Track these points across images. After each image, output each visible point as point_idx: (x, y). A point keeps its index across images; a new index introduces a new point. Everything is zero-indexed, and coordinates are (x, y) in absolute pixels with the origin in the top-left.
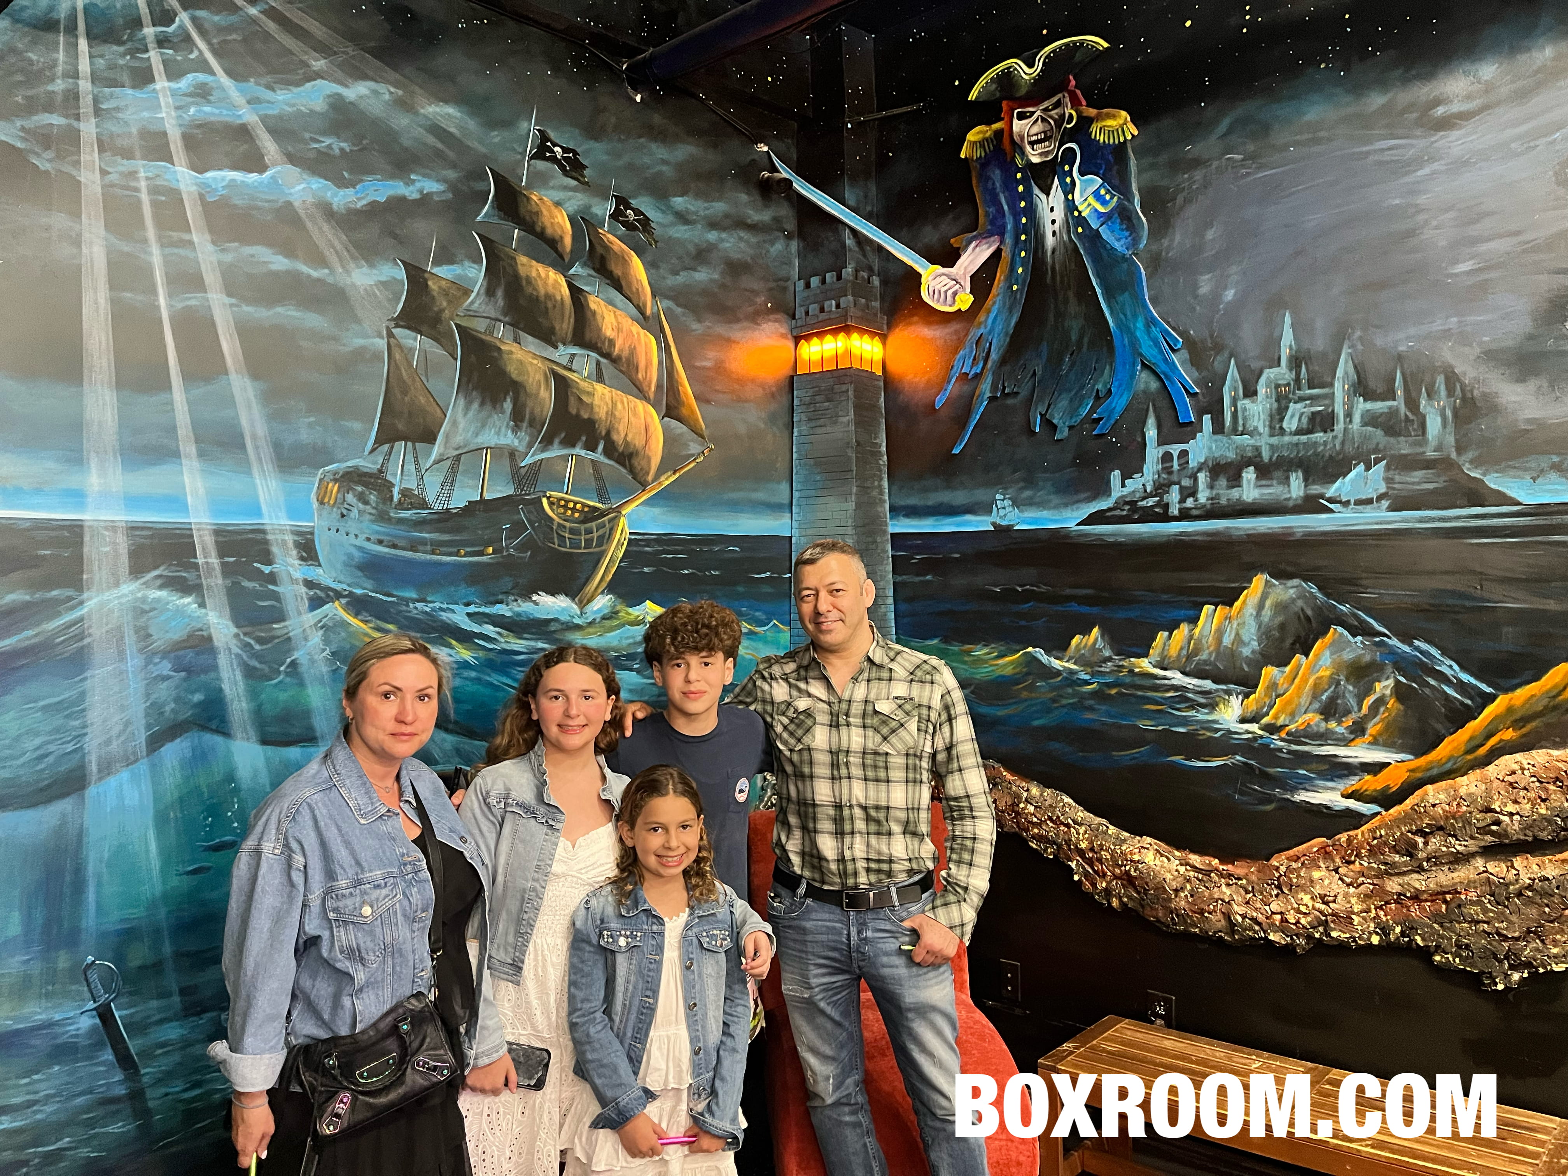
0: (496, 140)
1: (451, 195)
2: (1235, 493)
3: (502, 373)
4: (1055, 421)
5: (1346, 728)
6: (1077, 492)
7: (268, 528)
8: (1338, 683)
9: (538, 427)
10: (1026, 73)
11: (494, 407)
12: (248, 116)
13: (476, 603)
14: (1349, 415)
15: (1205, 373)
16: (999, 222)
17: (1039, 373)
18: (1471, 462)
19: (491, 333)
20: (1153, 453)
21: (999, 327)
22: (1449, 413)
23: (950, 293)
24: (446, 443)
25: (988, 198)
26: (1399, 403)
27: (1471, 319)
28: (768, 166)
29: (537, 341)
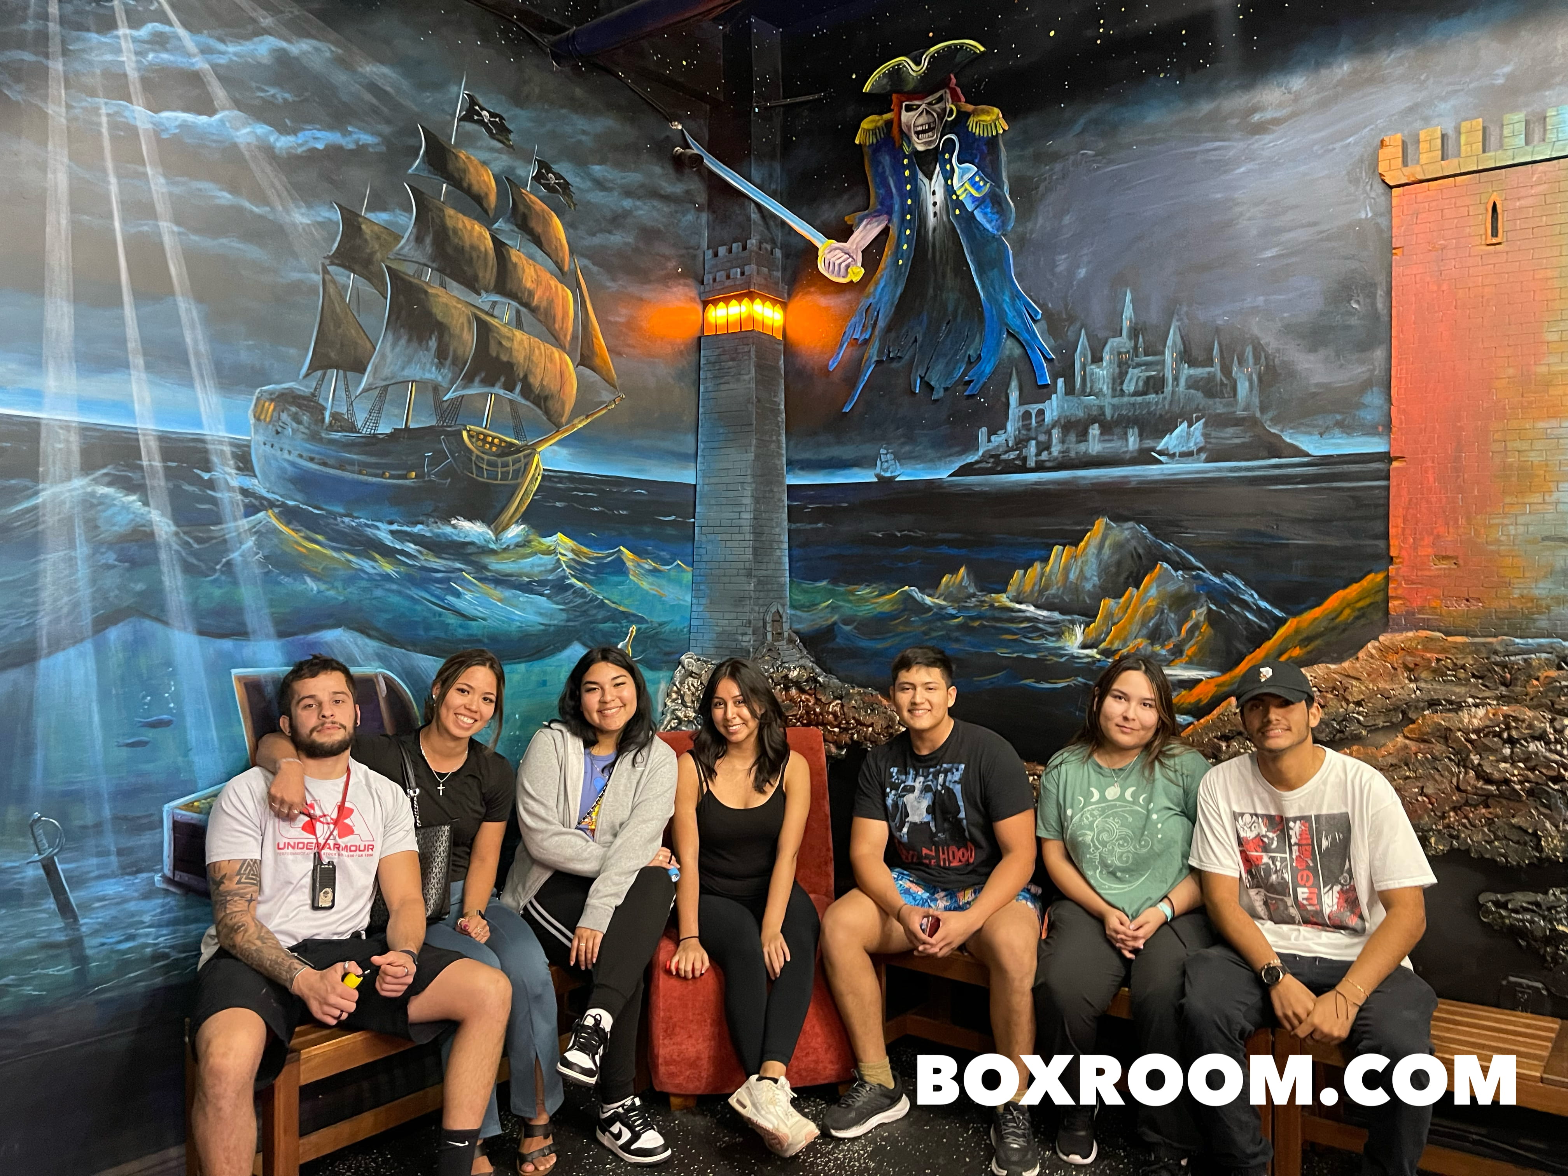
0: (428, 101)
1: (383, 149)
2: (1082, 447)
3: (428, 314)
4: (932, 383)
5: (1168, 651)
6: (950, 447)
7: (209, 438)
8: (1162, 612)
9: (460, 366)
10: (914, 69)
11: (420, 343)
12: (200, 64)
13: (398, 522)
14: (1176, 379)
15: (1060, 341)
16: (888, 203)
17: (920, 339)
18: (1271, 420)
19: (419, 277)
20: (1015, 412)
21: (885, 299)
22: (1255, 377)
23: (843, 265)
24: (375, 374)
25: (878, 180)
26: (1216, 369)
27: (1275, 297)
28: (682, 143)
29: (462, 287)
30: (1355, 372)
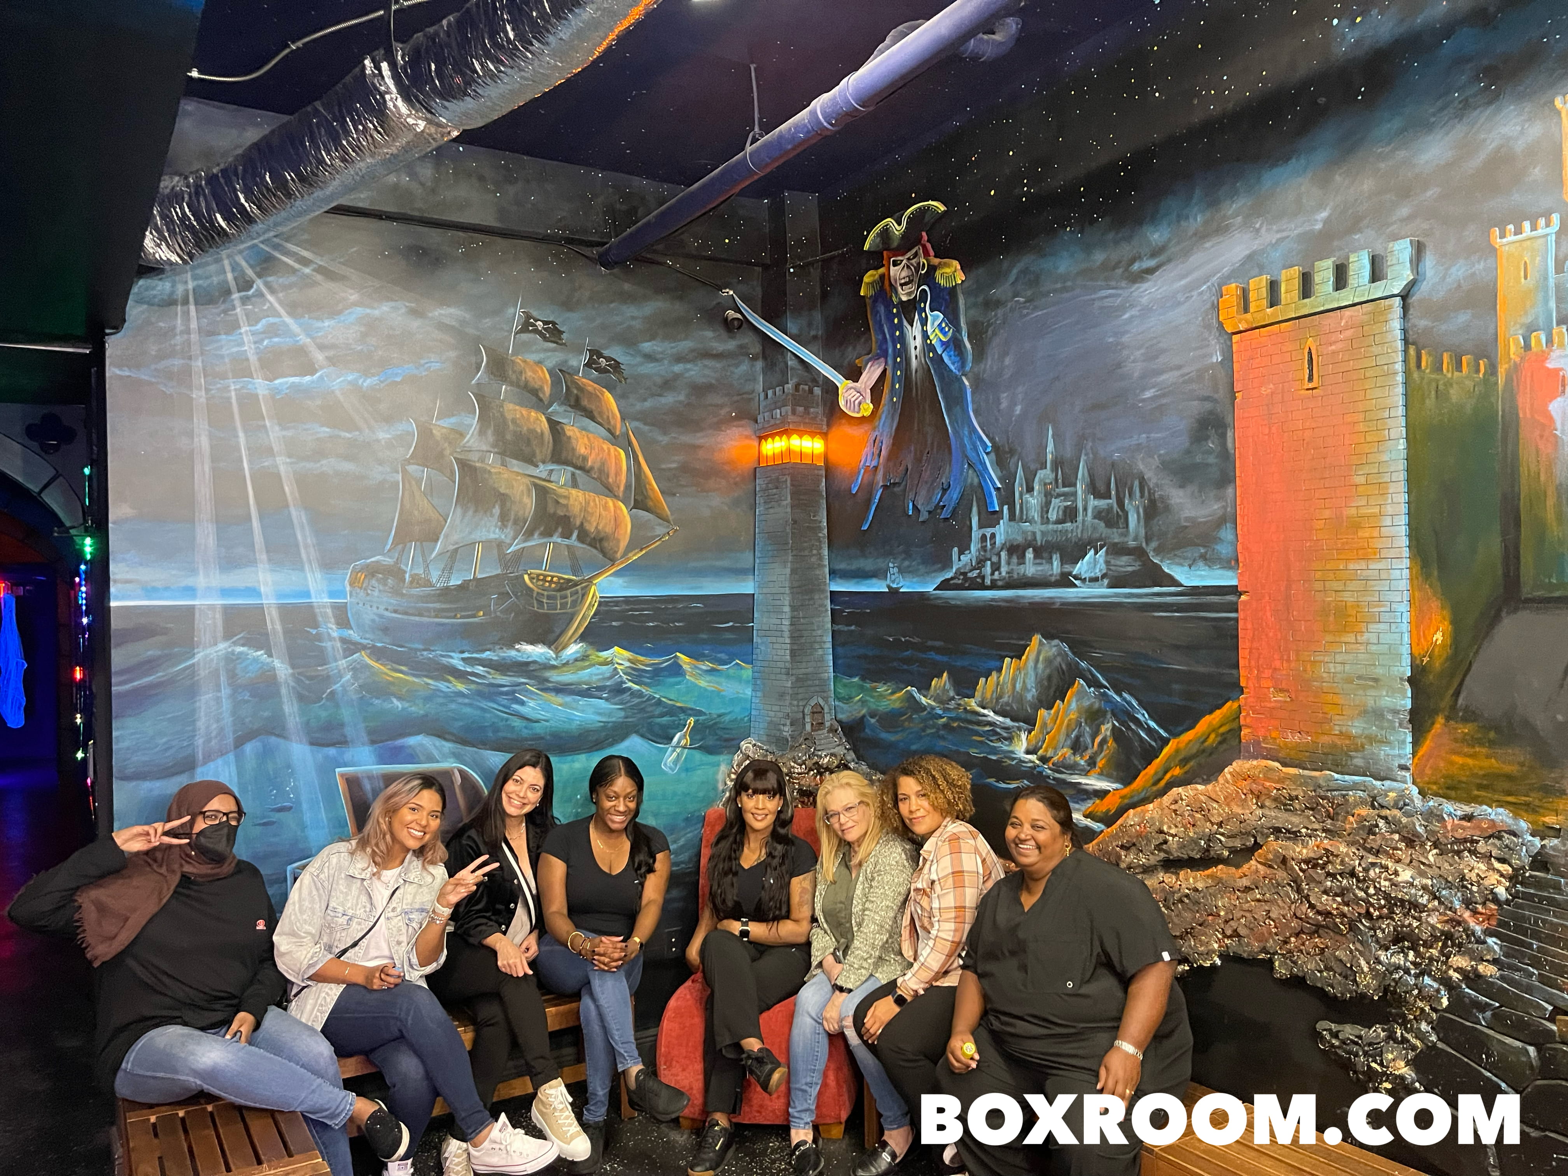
0: (488, 325)
1: (451, 370)
2: (1021, 569)
3: (491, 489)
4: (920, 507)
5: (1086, 762)
6: (934, 564)
8: (1081, 726)
9: (521, 525)
10: (897, 229)
11: (485, 512)
12: (304, 340)
13: (469, 651)
14: (1085, 509)
16: (884, 347)
17: (910, 468)
18: (1154, 550)
19: (483, 461)
20: (976, 534)
21: (887, 430)
22: (1141, 510)
23: (857, 402)
24: (446, 541)
25: (877, 327)
26: (1113, 501)
27: (1154, 435)
29: (520, 463)
30: (1215, 508)
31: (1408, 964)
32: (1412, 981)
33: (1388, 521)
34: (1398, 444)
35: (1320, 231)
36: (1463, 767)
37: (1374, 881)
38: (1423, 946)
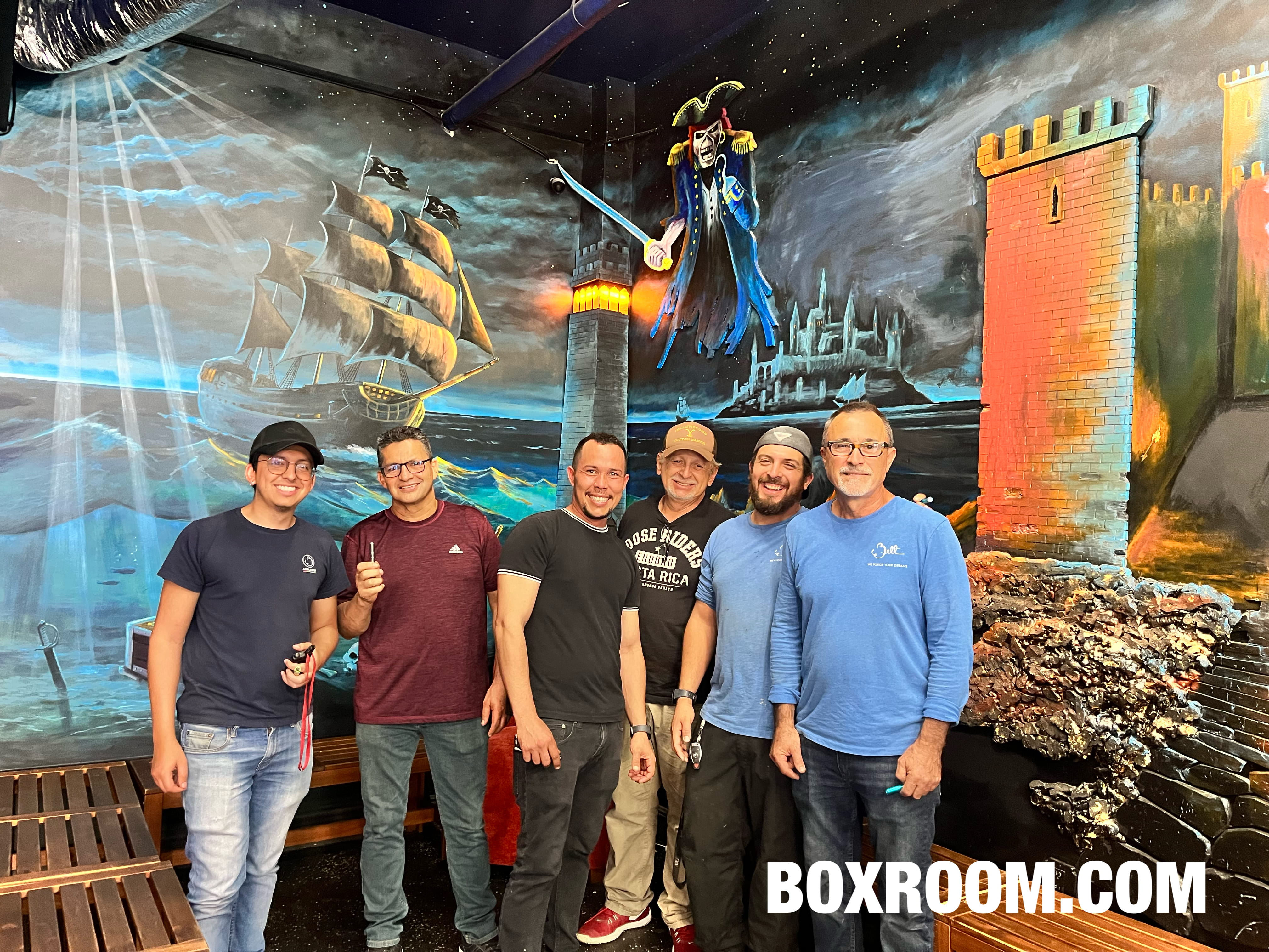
0: (341, 165)
1: (306, 200)
2: (792, 396)
3: (335, 308)
4: (708, 346)
6: (717, 395)
9: (360, 341)
10: (702, 107)
11: (328, 328)
12: (173, 158)
14: (850, 341)
16: (685, 209)
17: (701, 313)
18: (908, 373)
19: (329, 283)
20: (755, 367)
21: (683, 281)
22: (899, 339)
23: (659, 258)
24: (291, 349)
25: (680, 192)
26: (875, 332)
27: (913, 273)
28: (557, 174)
29: (362, 288)
30: (963, 333)
31: (1116, 727)
32: (1118, 741)
33: (1115, 335)
34: (1130, 266)
35: (1070, 85)
36: (1173, 551)
37: (1088, 653)
38: (1130, 710)
